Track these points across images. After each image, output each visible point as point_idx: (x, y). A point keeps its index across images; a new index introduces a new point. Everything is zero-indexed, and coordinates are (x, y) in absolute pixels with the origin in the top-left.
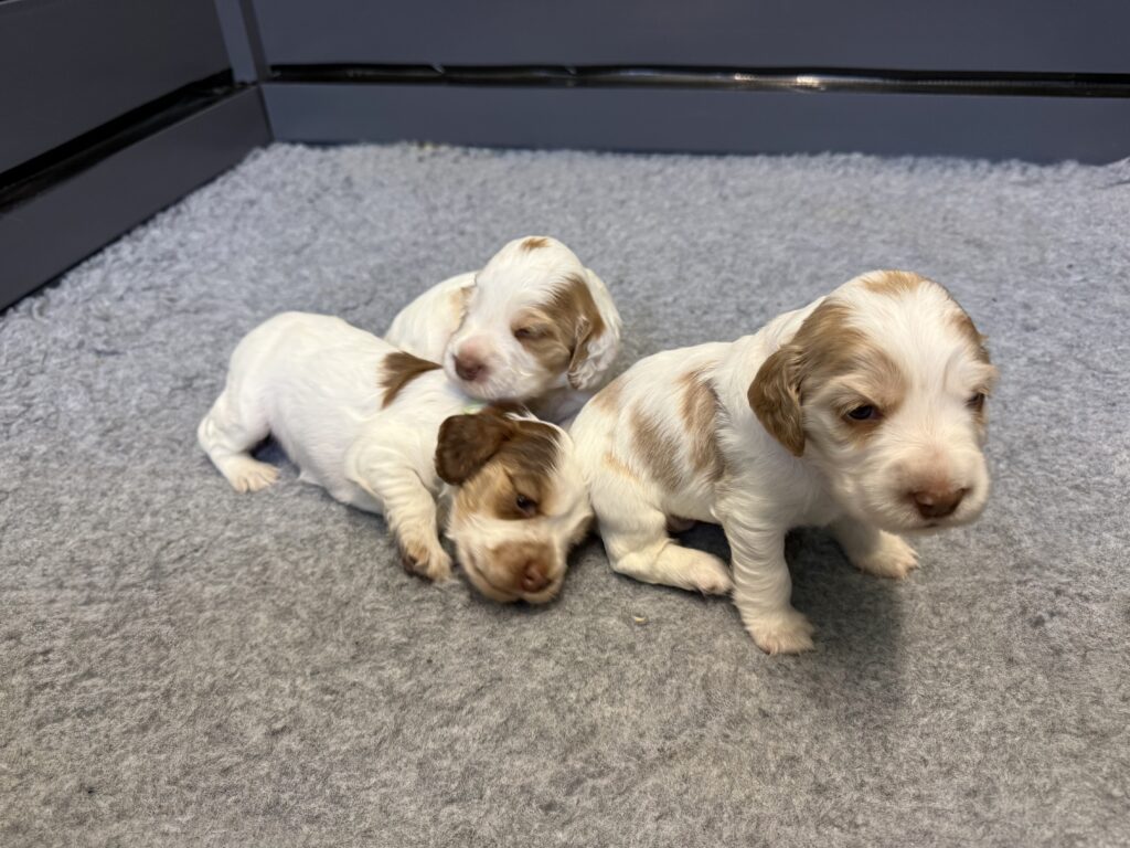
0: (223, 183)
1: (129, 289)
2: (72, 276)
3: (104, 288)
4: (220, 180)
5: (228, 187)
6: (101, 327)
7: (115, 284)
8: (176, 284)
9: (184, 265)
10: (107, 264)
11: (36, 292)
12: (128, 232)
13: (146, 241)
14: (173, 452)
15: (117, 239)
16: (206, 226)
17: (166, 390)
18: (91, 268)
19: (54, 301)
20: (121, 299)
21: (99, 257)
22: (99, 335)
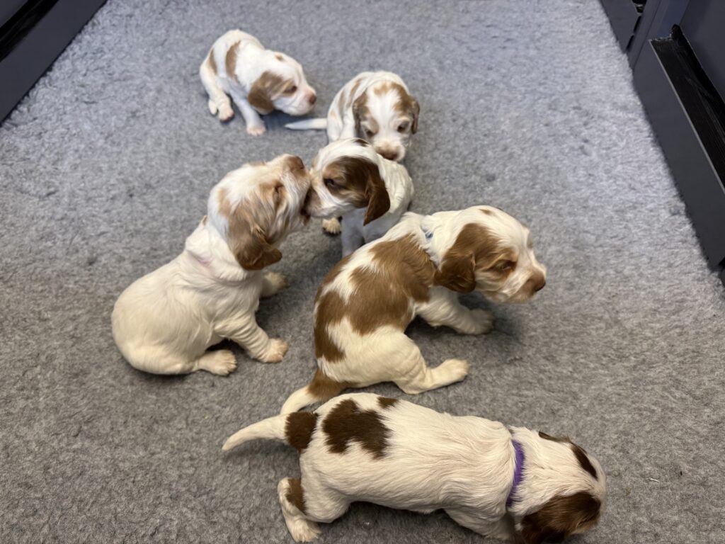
1: (88, 70)
2: (56, 64)
3: (75, 70)
6: (84, 91)
7: (79, 67)
8: (109, 66)
9: (109, 55)
10: (70, 57)
11: (44, 75)
12: (74, 38)
13: (84, 43)
14: (139, 144)
15: (70, 43)
16: (111, 32)
17: (125, 118)
18: (63, 59)
19: (54, 78)
20: (85, 75)
21: (65, 54)
22: (83, 94)
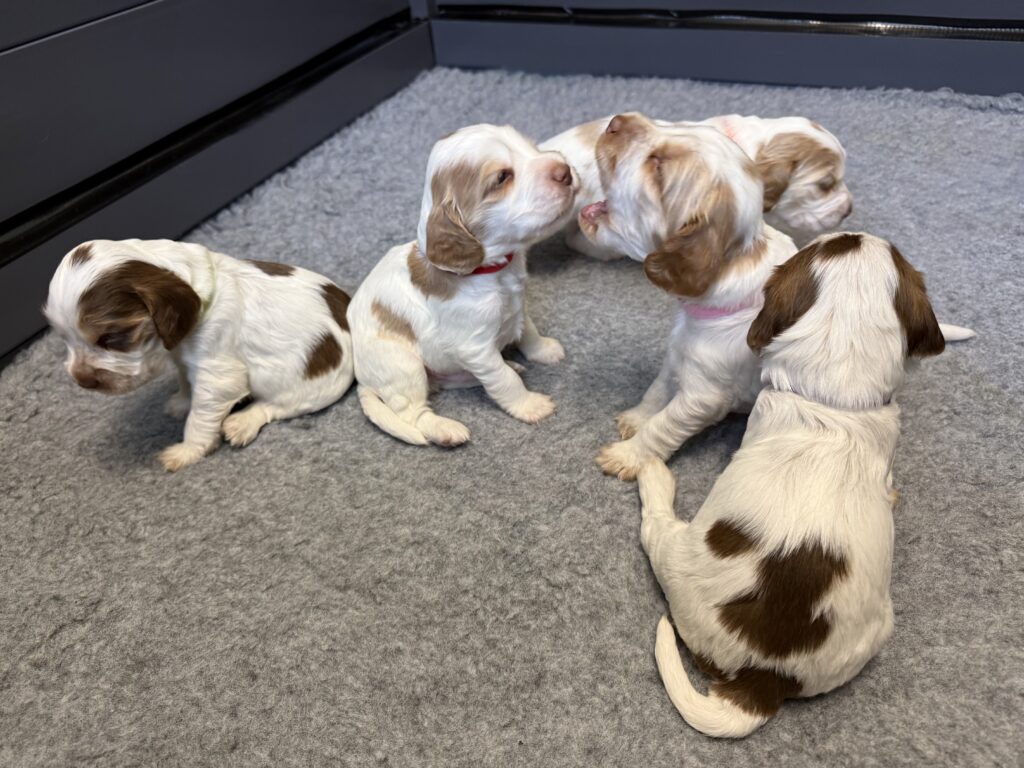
0: (401, 97)
1: (343, 171)
2: (304, 160)
3: (326, 170)
4: (399, 94)
5: (404, 100)
6: (329, 196)
7: (333, 167)
8: (374, 170)
9: (378, 157)
10: (326, 153)
11: (282, 170)
12: (338, 130)
13: (351, 138)
15: (330, 135)
16: (391, 129)
17: (376, 240)
18: (315, 156)
19: (294, 176)
20: (338, 178)
21: (320, 149)
22: (326, 201)
